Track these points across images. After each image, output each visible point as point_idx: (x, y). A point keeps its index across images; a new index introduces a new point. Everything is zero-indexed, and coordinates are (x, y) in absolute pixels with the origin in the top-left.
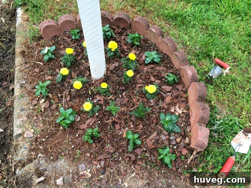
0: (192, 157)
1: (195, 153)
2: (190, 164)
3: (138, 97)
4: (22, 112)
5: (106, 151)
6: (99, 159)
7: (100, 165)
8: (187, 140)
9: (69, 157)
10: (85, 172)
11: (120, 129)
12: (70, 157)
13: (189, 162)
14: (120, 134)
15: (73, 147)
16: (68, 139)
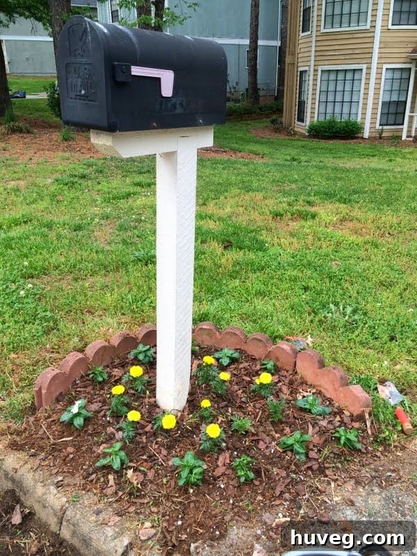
0: (368, 424)
1: (367, 416)
2: (373, 434)
3: (252, 404)
4: (101, 515)
5: (277, 479)
6: (278, 493)
7: (286, 500)
8: (347, 413)
9: (239, 519)
10: (277, 520)
11: (267, 447)
12: (240, 517)
13: (370, 432)
14: (272, 452)
15: (231, 501)
16: (214, 499)
